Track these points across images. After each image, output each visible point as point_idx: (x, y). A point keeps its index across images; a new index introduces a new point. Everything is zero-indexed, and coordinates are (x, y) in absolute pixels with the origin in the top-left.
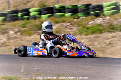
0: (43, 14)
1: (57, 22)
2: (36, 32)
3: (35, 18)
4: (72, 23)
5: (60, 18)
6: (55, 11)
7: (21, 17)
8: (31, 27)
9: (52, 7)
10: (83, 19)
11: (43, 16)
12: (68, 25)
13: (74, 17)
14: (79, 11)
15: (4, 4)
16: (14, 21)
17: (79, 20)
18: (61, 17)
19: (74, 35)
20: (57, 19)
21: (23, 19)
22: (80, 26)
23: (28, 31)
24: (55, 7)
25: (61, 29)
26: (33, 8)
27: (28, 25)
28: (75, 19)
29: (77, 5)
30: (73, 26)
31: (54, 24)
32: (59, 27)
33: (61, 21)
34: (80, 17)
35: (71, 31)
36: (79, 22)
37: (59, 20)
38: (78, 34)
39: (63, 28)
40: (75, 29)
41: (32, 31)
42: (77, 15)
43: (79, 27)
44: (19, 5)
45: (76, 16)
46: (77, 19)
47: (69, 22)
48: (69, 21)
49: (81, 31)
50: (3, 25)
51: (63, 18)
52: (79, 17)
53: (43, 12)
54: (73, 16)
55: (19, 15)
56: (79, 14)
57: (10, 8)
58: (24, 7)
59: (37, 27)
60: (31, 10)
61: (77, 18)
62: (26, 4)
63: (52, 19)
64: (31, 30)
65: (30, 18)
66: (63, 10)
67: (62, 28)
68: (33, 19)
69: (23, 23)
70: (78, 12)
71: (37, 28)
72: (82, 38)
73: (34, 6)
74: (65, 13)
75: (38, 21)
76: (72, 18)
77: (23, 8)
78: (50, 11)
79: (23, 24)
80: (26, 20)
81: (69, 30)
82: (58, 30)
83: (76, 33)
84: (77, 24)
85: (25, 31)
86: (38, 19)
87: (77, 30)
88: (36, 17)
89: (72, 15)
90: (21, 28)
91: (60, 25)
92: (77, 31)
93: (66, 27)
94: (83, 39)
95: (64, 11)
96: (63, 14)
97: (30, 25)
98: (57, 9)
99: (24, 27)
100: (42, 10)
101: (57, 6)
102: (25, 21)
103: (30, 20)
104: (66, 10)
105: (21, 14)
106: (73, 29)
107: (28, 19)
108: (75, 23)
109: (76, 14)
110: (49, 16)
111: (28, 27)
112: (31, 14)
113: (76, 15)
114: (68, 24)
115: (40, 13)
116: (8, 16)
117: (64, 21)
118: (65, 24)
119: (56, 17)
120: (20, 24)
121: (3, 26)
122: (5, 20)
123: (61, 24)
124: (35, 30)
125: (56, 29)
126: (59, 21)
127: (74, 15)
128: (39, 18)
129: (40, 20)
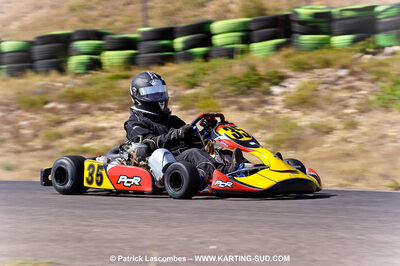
0: (255, 39)
1: (302, 68)
2: (233, 103)
3: (230, 53)
4: (356, 68)
5: (316, 51)
6: (297, 27)
7: (184, 49)
8: (217, 86)
9: (287, 16)
10: (394, 53)
11: (255, 46)
12: (340, 78)
13: (361, 47)
14: (381, 27)
15: (131, 7)
16: (162, 64)
17: (380, 58)
18: (316, 48)
19: (362, 112)
20: (302, 57)
21: (190, 58)
22: (384, 79)
23: (205, 98)
24: (296, 13)
25: (316, 90)
26: (225, 18)
27: (207, 78)
28: (367, 53)
29: (374, 7)
30: (360, 80)
31: (292, 74)
32: (310, 83)
33: (317, 63)
34: (383, 48)
35: (351, 97)
36: (381, 64)
37: (310, 58)
38: (377, 109)
39: (325, 86)
40: (365, 89)
41: (218, 97)
42: (374, 42)
43: (380, 84)
44: (179, 10)
45: (371, 45)
46: (374, 54)
47: (344, 67)
48: (345, 61)
49: (387, 97)
50: (126, 77)
51: (325, 51)
52: (379, 49)
53: (256, 33)
54: (360, 45)
55: (179, 43)
56: (382, 39)
57: (151, 21)
58: (195, 16)
59: (234, 84)
60: (216, 26)
61: (372, 50)
62: (202, 5)
63: (287, 56)
64: (217, 94)
65: (214, 53)
66: (324, 26)
67: (321, 87)
68: (221, 56)
69: (190, 72)
70: (376, 32)
71: (233, 88)
72: (389, 122)
73: (229, 11)
74: (331, 33)
75: (241, 65)
76: (357, 52)
77: (193, 19)
78: (281, 28)
79: (189, 75)
80: (200, 60)
81: (345, 94)
82: (306, 94)
83: (369, 103)
84: (372, 72)
85: (196, 98)
86: (239, 56)
87: (371, 93)
88: (233, 48)
89: (354, 42)
90: (181, 88)
91: (315, 75)
92: (372, 98)
93: (333, 83)
94: (393, 123)
95: (330, 27)
96: (324, 39)
97: (212, 76)
98: (303, 23)
99: (193, 85)
100: (252, 27)
101: (304, 12)
102: (198, 64)
103: (213, 62)
104: (336, 25)
105: (185, 42)
106: (359, 90)
107: (206, 57)
108: (364, 70)
109: (369, 37)
110: (278, 47)
111: (207, 84)
112: (218, 40)
113: (369, 42)
114: (343, 72)
115: (247, 36)
116: (143, 46)
117: (327, 64)
118: (330, 74)
119: (300, 49)
120: (180, 75)
121: (124, 81)
122: (131, 62)
123: (318, 71)
124: (227, 97)
125: (300, 90)
126: (310, 62)
127: (362, 43)
128: (243, 52)
129: (248, 59)
